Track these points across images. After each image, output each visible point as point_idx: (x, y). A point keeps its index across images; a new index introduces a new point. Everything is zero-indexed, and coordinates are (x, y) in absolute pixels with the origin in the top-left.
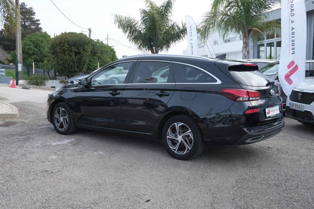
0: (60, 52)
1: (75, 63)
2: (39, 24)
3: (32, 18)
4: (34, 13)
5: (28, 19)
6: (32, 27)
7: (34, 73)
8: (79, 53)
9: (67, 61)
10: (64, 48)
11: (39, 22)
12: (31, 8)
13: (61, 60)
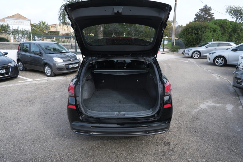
0: (186, 34)
1: (194, 40)
2: (213, 15)
3: (210, 13)
4: (211, 10)
5: (207, 13)
6: (209, 18)
7: (174, 45)
8: (198, 34)
9: (190, 39)
10: (189, 31)
11: (213, 14)
12: (210, 7)
13: (187, 38)
